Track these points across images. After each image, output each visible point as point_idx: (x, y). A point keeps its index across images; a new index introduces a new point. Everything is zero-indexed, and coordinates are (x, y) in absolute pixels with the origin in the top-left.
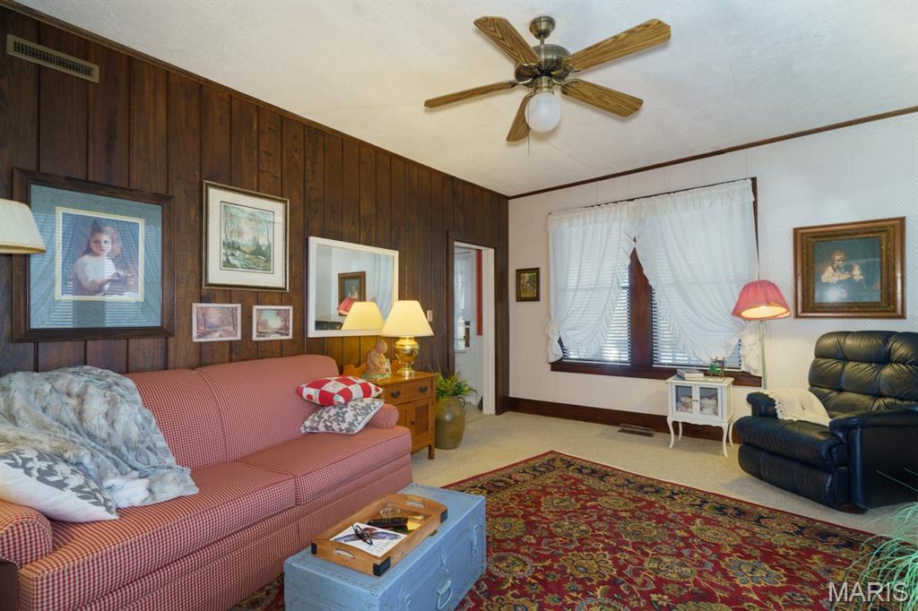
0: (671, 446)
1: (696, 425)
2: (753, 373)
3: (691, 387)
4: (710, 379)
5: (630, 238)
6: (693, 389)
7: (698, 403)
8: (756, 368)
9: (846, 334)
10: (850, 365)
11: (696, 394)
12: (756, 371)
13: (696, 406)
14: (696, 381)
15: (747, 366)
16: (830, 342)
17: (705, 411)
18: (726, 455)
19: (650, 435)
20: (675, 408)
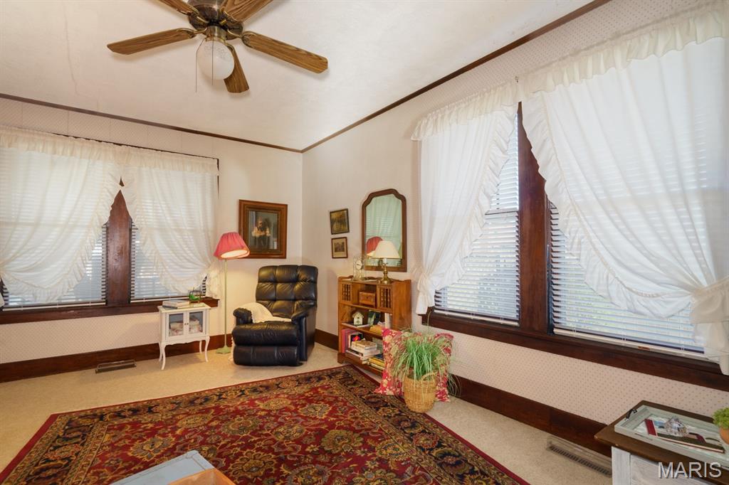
0: (163, 368)
1: (186, 343)
2: (214, 298)
3: (182, 314)
4: (196, 305)
5: (116, 179)
6: (185, 315)
7: (188, 326)
8: (216, 293)
9: (275, 267)
10: (279, 286)
11: (186, 319)
12: (216, 296)
13: (186, 328)
14: (186, 308)
15: (210, 293)
16: (264, 273)
17: (192, 330)
18: (207, 361)
19: (133, 366)
20: (168, 334)
